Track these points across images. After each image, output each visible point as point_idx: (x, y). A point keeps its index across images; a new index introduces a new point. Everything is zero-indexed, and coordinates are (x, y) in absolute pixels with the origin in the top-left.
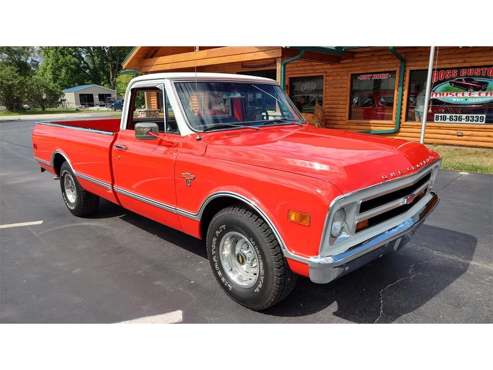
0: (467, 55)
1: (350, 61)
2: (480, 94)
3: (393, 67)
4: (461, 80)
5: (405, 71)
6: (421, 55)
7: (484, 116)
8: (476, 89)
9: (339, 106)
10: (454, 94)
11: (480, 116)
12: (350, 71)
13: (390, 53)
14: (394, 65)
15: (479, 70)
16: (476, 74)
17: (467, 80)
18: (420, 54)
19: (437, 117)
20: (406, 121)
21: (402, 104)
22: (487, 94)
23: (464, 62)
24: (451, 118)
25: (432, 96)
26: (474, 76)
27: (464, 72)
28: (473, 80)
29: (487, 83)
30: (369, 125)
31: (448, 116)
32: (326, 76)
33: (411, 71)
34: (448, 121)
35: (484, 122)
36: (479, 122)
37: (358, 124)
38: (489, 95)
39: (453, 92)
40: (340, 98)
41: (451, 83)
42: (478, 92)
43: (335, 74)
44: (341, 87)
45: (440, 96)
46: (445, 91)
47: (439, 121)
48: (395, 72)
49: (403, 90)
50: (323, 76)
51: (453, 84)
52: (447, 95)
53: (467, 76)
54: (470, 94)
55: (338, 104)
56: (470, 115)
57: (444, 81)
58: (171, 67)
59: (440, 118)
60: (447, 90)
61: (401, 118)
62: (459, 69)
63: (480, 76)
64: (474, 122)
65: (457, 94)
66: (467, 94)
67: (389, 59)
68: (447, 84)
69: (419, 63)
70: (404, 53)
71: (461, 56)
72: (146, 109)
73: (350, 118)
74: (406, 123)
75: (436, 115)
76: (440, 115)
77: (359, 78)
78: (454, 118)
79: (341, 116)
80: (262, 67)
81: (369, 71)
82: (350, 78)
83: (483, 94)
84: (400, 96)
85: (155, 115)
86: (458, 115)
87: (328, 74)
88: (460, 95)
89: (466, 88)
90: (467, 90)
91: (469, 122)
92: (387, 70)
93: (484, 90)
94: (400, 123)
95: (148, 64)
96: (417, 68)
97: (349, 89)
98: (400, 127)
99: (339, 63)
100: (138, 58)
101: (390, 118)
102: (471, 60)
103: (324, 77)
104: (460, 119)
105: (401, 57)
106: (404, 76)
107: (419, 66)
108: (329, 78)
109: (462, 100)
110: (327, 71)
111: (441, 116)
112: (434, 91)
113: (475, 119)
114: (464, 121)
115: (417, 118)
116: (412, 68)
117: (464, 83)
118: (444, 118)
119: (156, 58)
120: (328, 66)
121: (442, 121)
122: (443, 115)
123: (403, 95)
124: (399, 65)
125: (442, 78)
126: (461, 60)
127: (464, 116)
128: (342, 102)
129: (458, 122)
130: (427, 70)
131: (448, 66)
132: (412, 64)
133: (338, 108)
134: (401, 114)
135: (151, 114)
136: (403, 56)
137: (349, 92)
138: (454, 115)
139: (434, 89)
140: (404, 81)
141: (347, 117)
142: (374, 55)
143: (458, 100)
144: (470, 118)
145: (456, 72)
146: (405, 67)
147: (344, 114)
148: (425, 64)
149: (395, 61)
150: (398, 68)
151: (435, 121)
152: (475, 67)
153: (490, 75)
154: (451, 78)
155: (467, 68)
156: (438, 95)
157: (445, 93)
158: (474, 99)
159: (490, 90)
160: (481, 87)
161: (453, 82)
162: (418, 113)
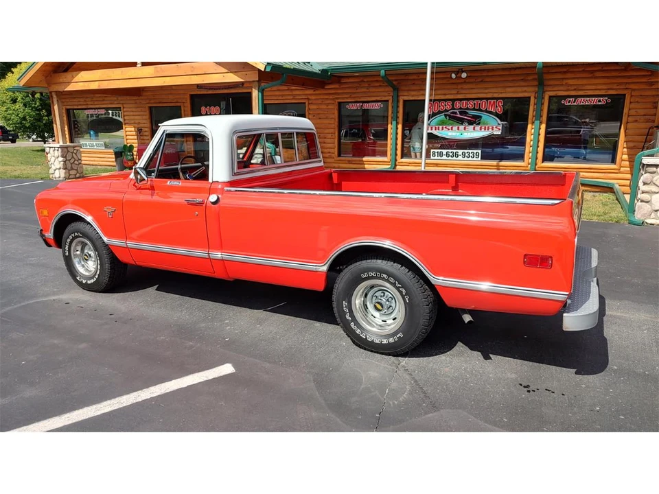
0: (460, 86)
1: (337, 86)
2: (474, 129)
3: (385, 96)
4: (456, 113)
5: (398, 101)
6: (414, 84)
7: (480, 151)
8: (470, 123)
9: (326, 140)
11: (475, 151)
12: (337, 98)
13: (381, 79)
14: (386, 94)
15: (472, 103)
16: (470, 106)
17: (461, 113)
18: (413, 82)
19: (434, 153)
20: (402, 158)
21: (397, 139)
22: (481, 129)
23: (458, 93)
24: (447, 155)
26: (468, 109)
27: (458, 104)
28: (467, 113)
29: (480, 117)
30: (362, 163)
31: (445, 151)
32: (309, 104)
33: (405, 101)
34: (444, 157)
35: (480, 159)
36: (475, 159)
37: (350, 162)
38: (483, 130)
39: (449, 125)
40: (327, 131)
41: (446, 115)
42: (472, 127)
43: (320, 102)
44: (327, 118)
45: (436, 129)
46: (440, 125)
47: (436, 157)
48: (388, 101)
49: (397, 123)
50: (305, 103)
51: (448, 117)
52: (443, 129)
53: (461, 108)
54: (465, 129)
55: (325, 138)
56: (466, 151)
57: (440, 112)
58: (99, 86)
59: (436, 154)
60: (442, 123)
61: (396, 155)
62: (453, 100)
63: (474, 109)
64: (470, 158)
65: (452, 128)
66: (462, 127)
67: (380, 86)
68: (442, 117)
69: (413, 93)
70: (396, 80)
71: (454, 86)
72: (61, 143)
73: (339, 155)
74: (403, 160)
75: (432, 151)
76: (436, 151)
77: (347, 106)
78: (451, 154)
79: (329, 153)
80: (225, 89)
81: (359, 100)
82: (337, 107)
83: (478, 128)
84: (394, 130)
85: (75, 151)
86: (455, 151)
87: (310, 102)
88: (455, 128)
89: (461, 121)
90: (462, 124)
91: (466, 158)
92: (379, 99)
93: (478, 124)
94: (396, 160)
95: (61, 80)
96: (411, 98)
97: (337, 120)
98: (396, 165)
99: (323, 88)
100: (44, 71)
101: (384, 154)
102: (464, 92)
103: (307, 104)
104: (457, 155)
105: (394, 84)
106: (398, 107)
107: (413, 96)
108: (312, 107)
109: (458, 134)
110: (310, 97)
112: (429, 124)
113: (471, 155)
114: (460, 158)
115: (413, 154)
116: (406, 98)
117: (459, 116)
118: (441, 155)
119: (74, 73)
120: (311, 92)
121: (439, 158)
122: (439, 151)
123: (397, 128)
124: (392, 94)
125: (436, 110)
126: (455, 92)
127: (460, 152)
128: (330, 136)
129: (454, 158)
130: (424, 100)
131: (443, 97)
132: (406, 94)
133: (325, 143)
134: (396, 149)
135: (68, 151)
136: (394, 82)
137: (337, 123)
138: (450, 151)
140: (398, 112)
141: (336, 153)
142: (363, 81)
143: (454, 134)
144: (467, 155)
145: (450, 103)
146: (398, 96)
147: (332, 151)
148: (419, 93)
149: (387, 89)
150: (391, 97)
151: (432, 157)
152: (468, 99)
153: (483, 108)
154: (446, 111)
155: (461, 100)
156: (434, 128)
157: (441, 127)
158: (469, 134)
159: (484, 124)
160: (475, 121)
161: (449, 115)
162: (414, 149)
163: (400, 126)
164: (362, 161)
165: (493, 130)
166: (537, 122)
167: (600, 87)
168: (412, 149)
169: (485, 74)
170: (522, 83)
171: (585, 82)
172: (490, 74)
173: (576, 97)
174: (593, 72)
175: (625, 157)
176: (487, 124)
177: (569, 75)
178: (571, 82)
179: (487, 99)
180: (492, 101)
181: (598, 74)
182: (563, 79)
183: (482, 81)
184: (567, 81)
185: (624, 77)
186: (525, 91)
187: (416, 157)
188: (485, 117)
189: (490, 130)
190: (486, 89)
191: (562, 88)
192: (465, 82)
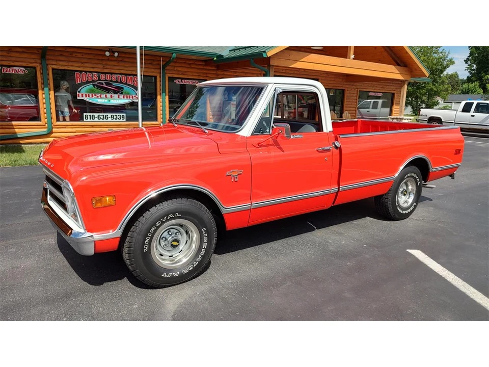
0: (105, 62)
2: (119, 97)
3: (31, 63)
4: (102, 84)
5: (48, 70)
6: (61, 55)
7: (125, 114)
8: (115, 93)
10: (99, 95)
11: (121, 114)
14: (32, 61)
15: (114, 76)
16: (113, 79)
17: (107, 84)
18: (61, 53)
19: (86, 117)
20: (57, 121)
21: (50, 103)
22: (124, 97)
23: (103, 68)
24: (99, 117)
25: (79, 96)
26: (111, 81)
27: (103, 77)
28: (112, 84)
29: (122, 88)
31: (96, 115)
33: (53, 69)
34: (96, 119)
35: (125, 120)
36: (121, 120)
38: (125, 98)
39: (98, 93)
41: (94, 85)
45: (86, 96)
46: (90, 92)
47: (89, 120)
48: (35, 68)
49: (49, 90)
51: (95, 87)
52: (92, 97)
53: (106, 80)
54: (111, 97)
56: (114, 114)
59: (89, 117)
60: (91, 91)
61: (51, 118)
62: (99, 73)
63: (117, 82)
64: (118, 120)
65: (100, 96)
66: (109, 96)
67: (24, 52)
68: (90, 86)
69: (61, 63)
71: (100, 62)
74: (58, 123)
75: (85, 114)
76: (89, 114)
78: (102, 117)
83: (121, 96)
84: (46, 95)
86: (105, 114)
88: (103, 96)
89: (108, 91)
90: (108, 93)
91: (114, 120)
92: (24, 64)
93: (122, 93)
94: (52, 123)
98: (52, 128)
101: (37, 118)
102: (108, 67)
104: (107, 118)
106: (47, 74)
107: (62, 66)
109: (106, 101)
111: (90, 116)
112: (79, 92)
113: (118, 117)
114: (110, 120)
115: (61, 118)
116: (55, 67)
117: (105, 86)
118: (93, 117)
121: (92, 120)
122: (91, 114)
123: (49, 94)
124: (39, 61)
125: (84, 80)
126: (101, 66)
127: (109, 115)
129: (105, 120)
132: (54, 62)
134: (51, 113)
138: (101, 114)
139: (79, 90)
140: (47, 79)
143: (103, 100)
144: (115, 117)
145: (96, 75)
148: (67, 64)
149: (33, 56)
150: (38, 65)
151: (85, 120)
152: (112, 74)
153: (124, 81)
154: (93, 81)
155: (105, 73)
156: (84, 95)
157: (90, 95)
158: (115, 101)
159: (126, 93)
160: (118, 91)
161: (95, 85)
162: (62, 113)
163: (52, 92)
164: (12, 125)
165: (133, 98)
166: (164, 94)
167: (194, 74)
168: (60, 113)
169: (124, 55)
170: (151, 66)
171: (186, 70)
172: (127, 56)
173: (182, 79)
174: (190, 64)
175: (211, 117)
176: (128, 94)
177: (178, 65)
178: (180, 69)
179: (126, 75)
180: (130, 77)
181: (193, 66)
182: (175, 66)
183: (122, 61)
184: (177, 68)
185: (206, 69)
186: (153, 72)
187: (64, 119)
188: (126, 89)
189: (131, 98)
190: (125, 67)
191: (175, 72)
192: (108, 60)
